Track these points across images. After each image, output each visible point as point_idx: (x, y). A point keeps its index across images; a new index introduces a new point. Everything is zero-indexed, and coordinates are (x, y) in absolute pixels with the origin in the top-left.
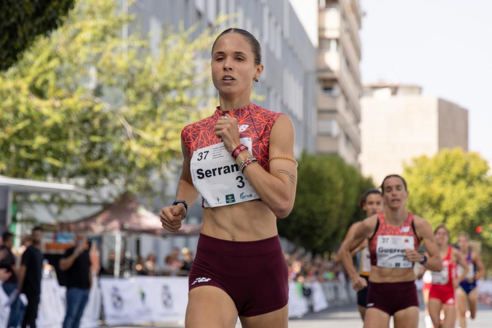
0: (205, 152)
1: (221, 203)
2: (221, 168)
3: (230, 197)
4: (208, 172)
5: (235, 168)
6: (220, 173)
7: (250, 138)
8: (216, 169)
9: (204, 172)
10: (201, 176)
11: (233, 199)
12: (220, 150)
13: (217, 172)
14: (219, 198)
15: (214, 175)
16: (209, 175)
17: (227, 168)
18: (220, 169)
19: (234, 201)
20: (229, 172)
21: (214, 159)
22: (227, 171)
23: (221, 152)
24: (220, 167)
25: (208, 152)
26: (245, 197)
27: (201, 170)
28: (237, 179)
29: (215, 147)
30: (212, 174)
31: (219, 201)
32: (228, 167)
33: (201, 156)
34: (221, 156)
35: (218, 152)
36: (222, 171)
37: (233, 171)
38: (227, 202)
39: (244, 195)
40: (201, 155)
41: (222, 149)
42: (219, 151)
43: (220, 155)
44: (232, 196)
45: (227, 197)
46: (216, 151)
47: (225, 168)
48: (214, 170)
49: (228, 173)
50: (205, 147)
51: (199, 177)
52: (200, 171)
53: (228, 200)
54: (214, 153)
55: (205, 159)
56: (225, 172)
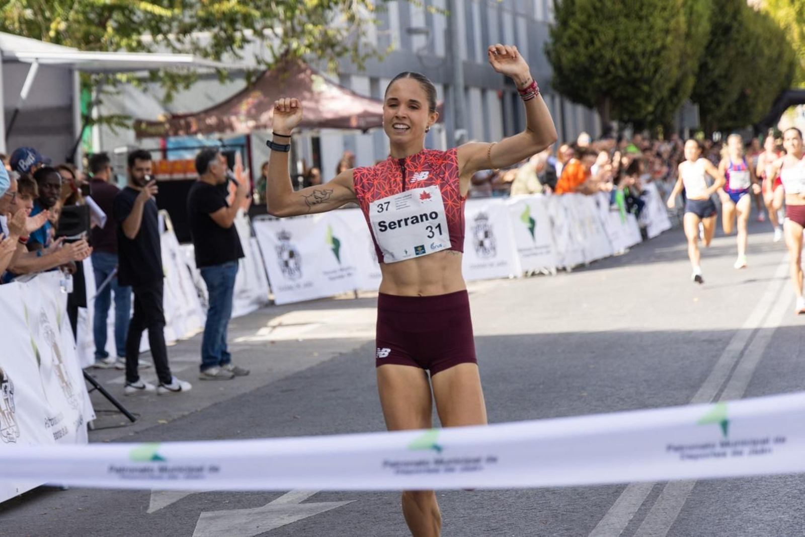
0: (385, 203)
1: (410, 255)
2: (408, 218)
3: (420, 249)
4: (392, 224)
5: (424, 217)
6: (406, 224)
7: (437, 186)
8: (401, 220)
9: (387, 224)
10: (383, 228)
11: (423, 251)
12: (404, 200)
13: (403, 223)
14: (407, 250)
15: (400, 226)
16: (393, 227)
17: (414, 218)
18: (406, 220)
19: (424, 252)
20: (418, 221)
21: (398, 210)
22: (415, 221)
23: (406, 202)
24: (406, 217)
25: (389, 203)
26: (435, 247)
27: (384, 222)
28: (427, 228)
29: (397, 197)
30: (397, 225)
31: (408, 253)
32: (416, 217)
33: (382, 208)
34: (407, 207)
35: (402, 203)
36: (409, 221)
37: (422, 220)
38: (417, 254)
39: (434, 245)
40: (380, 206)
41: (407, 199)
42: (402, 201)
43: (404, 205)
44: (423, 247)
45: (416, 249)
46: (398, 201)
47: (412, 218)
48: (399, 222)
49: (417, 224)
50: (383, 198)
51: (381, 230)
52: (382, 224)
53: (417, 252)
54: (397, 204)
55: (387, 210)
56: (412, 222)
